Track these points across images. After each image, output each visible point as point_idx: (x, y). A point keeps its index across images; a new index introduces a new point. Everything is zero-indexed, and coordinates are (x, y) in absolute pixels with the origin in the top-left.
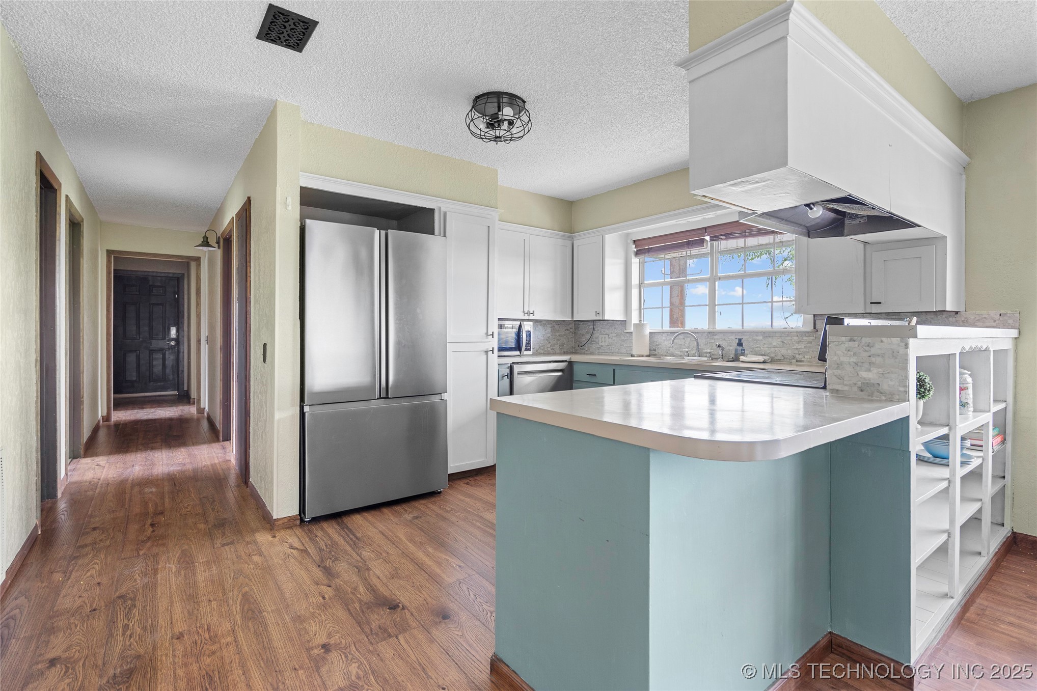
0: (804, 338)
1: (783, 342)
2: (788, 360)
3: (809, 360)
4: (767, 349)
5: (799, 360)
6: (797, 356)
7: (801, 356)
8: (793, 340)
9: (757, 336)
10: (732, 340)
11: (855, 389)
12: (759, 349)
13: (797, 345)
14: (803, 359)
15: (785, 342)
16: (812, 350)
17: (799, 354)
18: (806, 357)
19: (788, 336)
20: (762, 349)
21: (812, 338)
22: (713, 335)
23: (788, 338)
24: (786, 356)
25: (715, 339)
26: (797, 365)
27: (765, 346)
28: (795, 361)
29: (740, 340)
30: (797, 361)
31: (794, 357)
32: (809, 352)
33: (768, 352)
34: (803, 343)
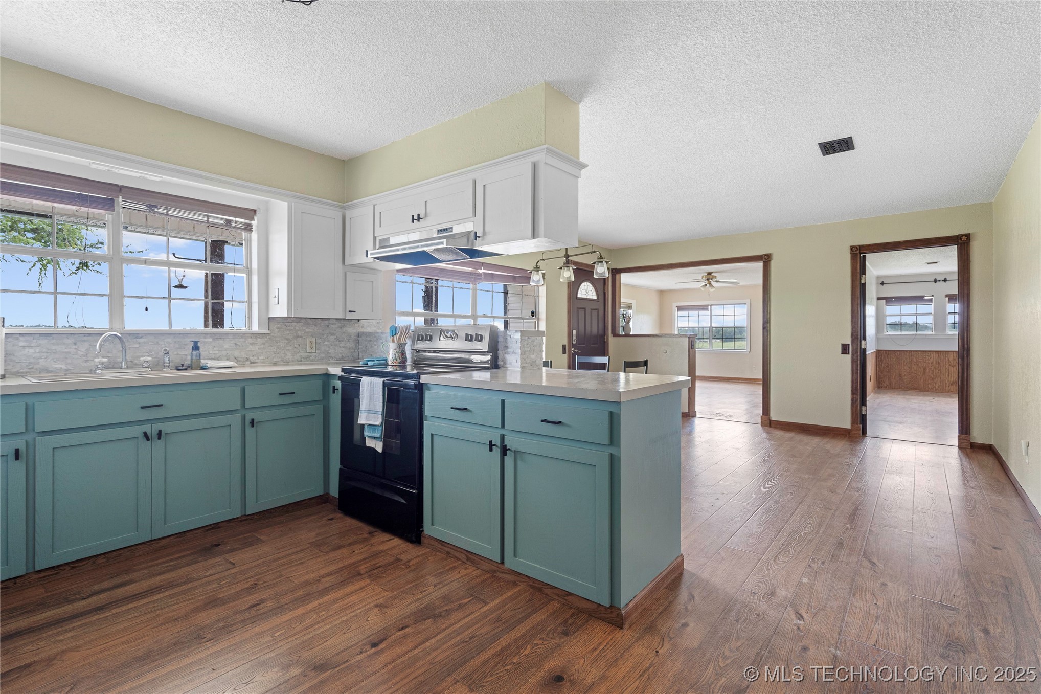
0: (259, 340)
1: (236, 344)
2: (241, 363)
3: (262, 361)
4: (217, 352)
5: (252, 361)
6: (251, 358)
7: (255, 358)
8: (247, 342)
9: (205, 338)
10: (169, 343)
11: (529, 365)
12: (207, 353)
13: (251, 346)
14: (256, 361)
15: (238, 343)
16: (266, 351)
17: (253, 356)
18: (260, 358)
19: (242, 337)
20: (211, 352)
21: (266, 339)
22: (137, 338)
23: (242, 340)
24: (239, 359)
25: (139, 343)
26: (251, 367)
27: (215, 349)
28: (249, 363)
29: (196, 343)
30: (251, 363)
31: (248, 359)
32: (262, 353)
33: (219, 355)
34: (258, 344)
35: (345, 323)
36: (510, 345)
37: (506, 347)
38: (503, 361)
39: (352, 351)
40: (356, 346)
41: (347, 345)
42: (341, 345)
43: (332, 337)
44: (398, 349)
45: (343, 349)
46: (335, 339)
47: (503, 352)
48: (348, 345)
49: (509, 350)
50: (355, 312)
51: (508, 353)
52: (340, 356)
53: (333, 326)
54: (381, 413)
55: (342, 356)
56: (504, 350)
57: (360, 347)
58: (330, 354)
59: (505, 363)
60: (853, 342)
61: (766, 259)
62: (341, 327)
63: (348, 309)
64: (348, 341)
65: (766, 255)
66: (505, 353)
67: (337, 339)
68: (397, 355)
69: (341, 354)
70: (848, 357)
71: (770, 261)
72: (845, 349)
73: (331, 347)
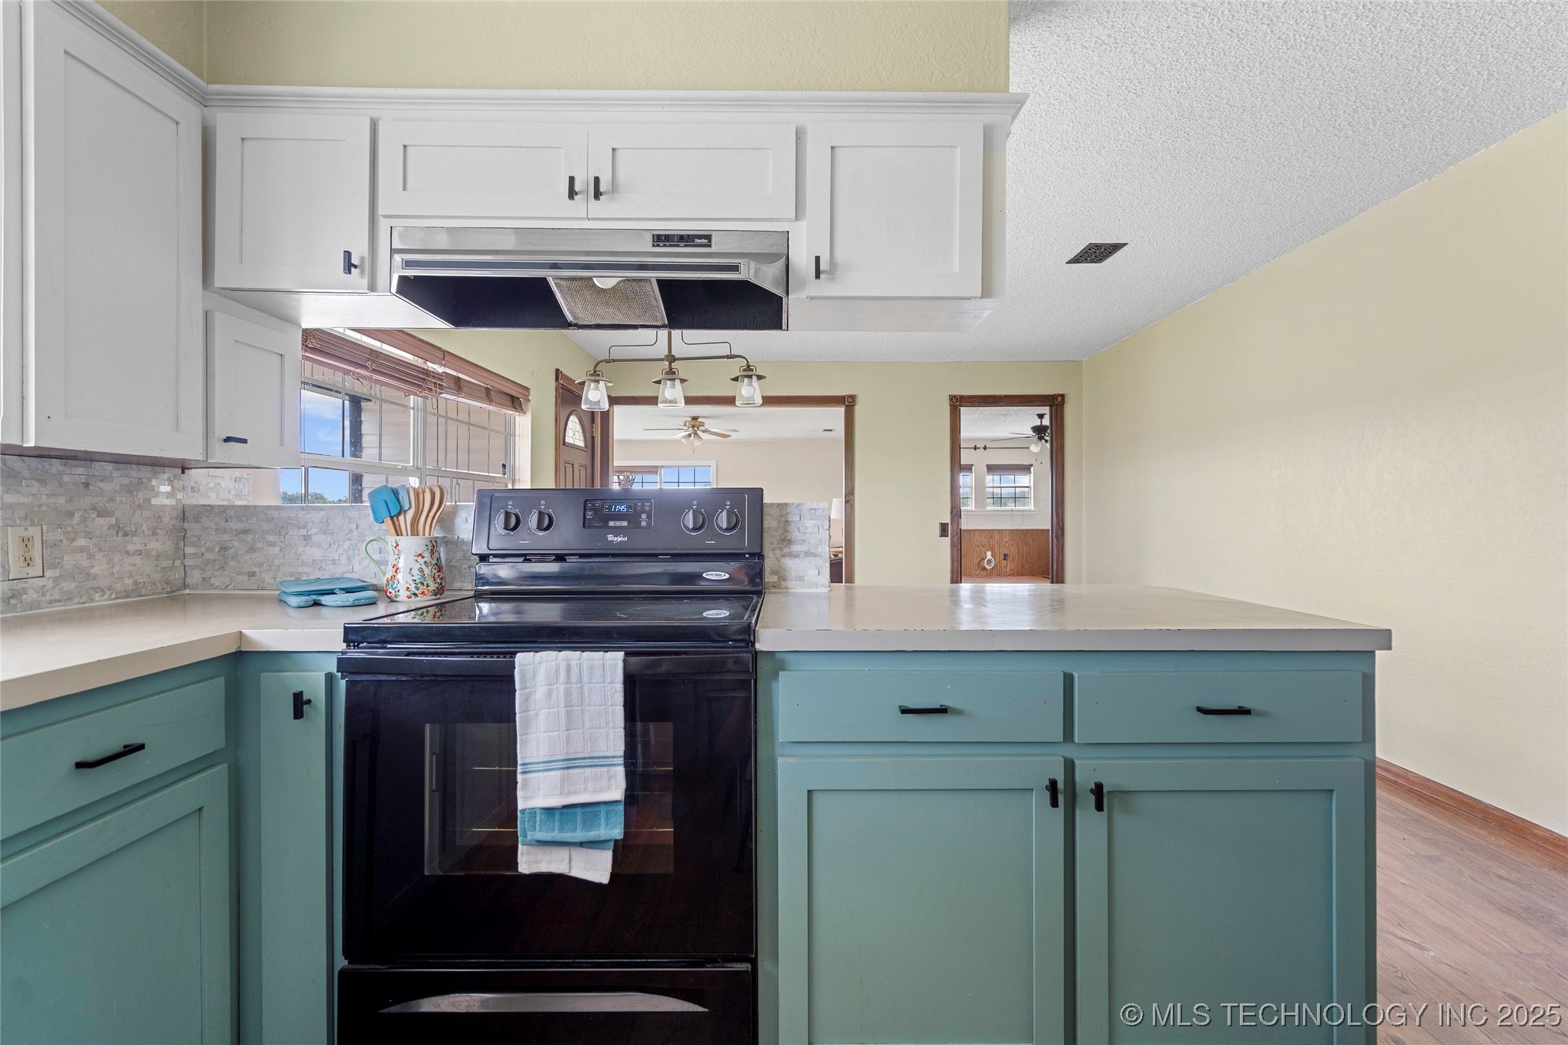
36: (795, 535)
37: (787, 541)
38: (774, 572)
39: (165, 563)
40: (177, 548)
41: (149, 546)
42: (131, 548)
43: (101, 521)
45: (137, 560)
46: (111, 527)
47: (778, 553)
48: (155, 545)
49: (795, 548)
50: (244, 441)
51: (792, 555)
52: (129, 581)
53: (106, 486)
54: (621, 761)
55: (135, 583)
56: (781, 549)
57: (189, 550)
58: (95, 577)
59: (783, 578)
60: (952, 522)
61: (850, 402)
62: (129, 490)
63: (221, 432)
64: (154, 534)
65: (850, 396)
66: (784, 556)
67: (118, 528)
69: (130, 576)
70: (947, 540)
71: (854, 405)
72: (944, 530)
73: (99, 556)
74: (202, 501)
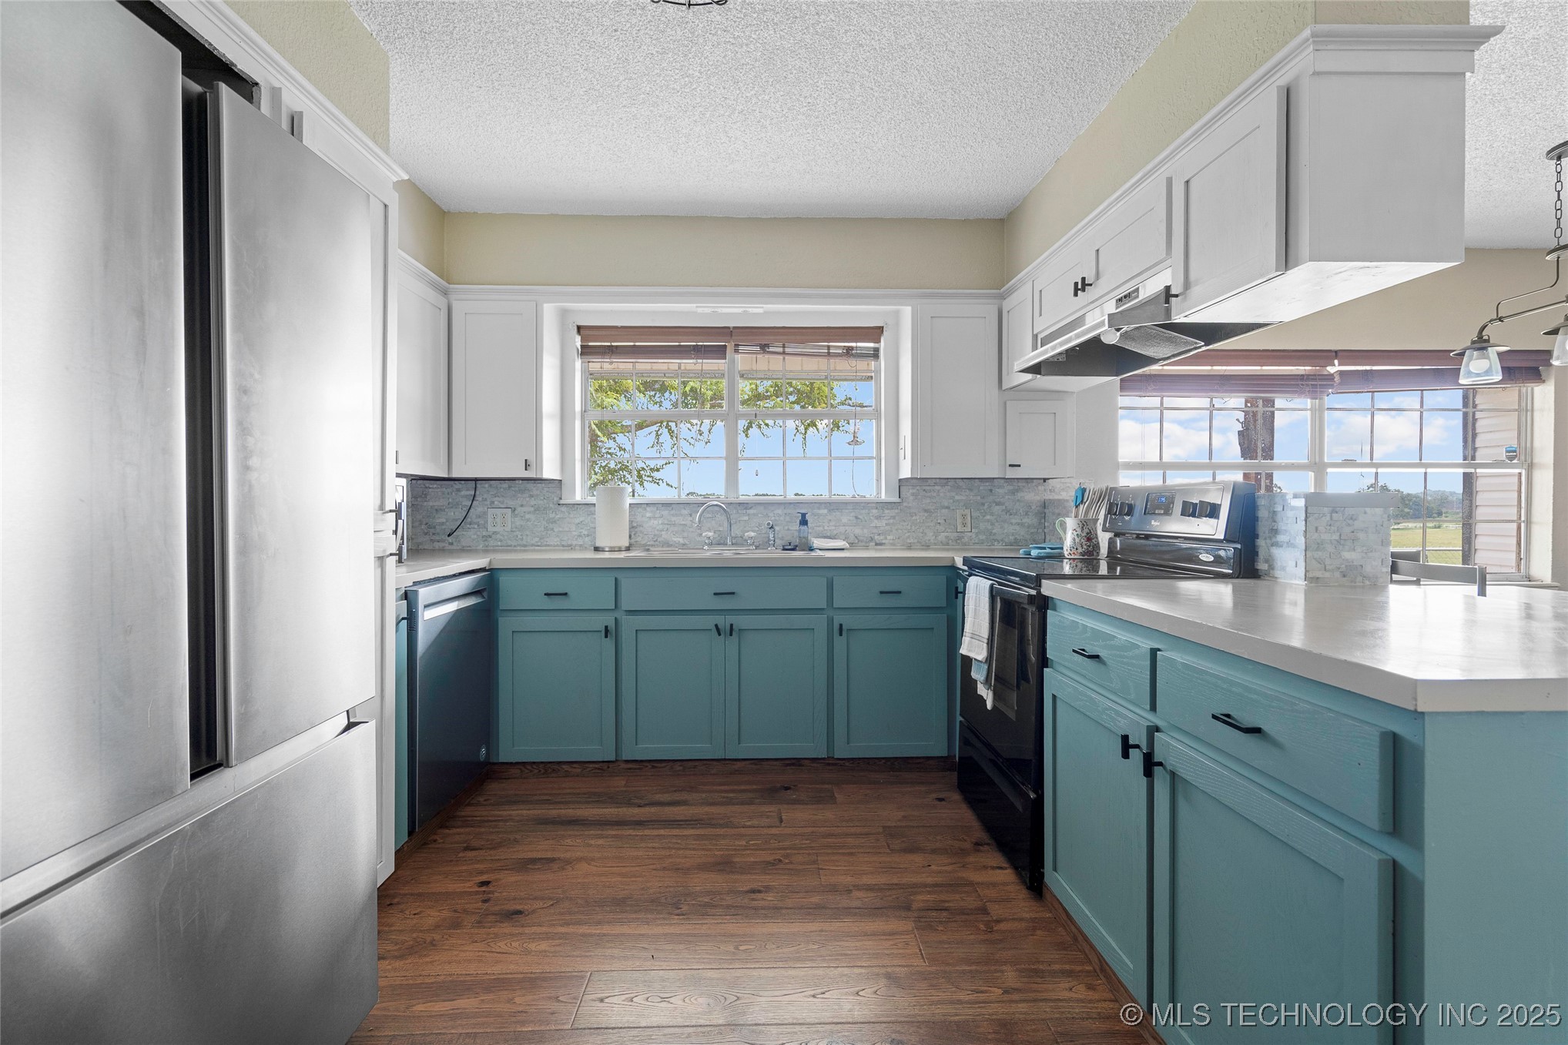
0: (886, 511)
1: (857, 518)
2: (863, 544)
3: (891, 542)
4: (833, 528)
5: (878, 542)
6: (876, 537)
7: (882, 537)
8: (871, 514)
9: (819, 508)
10: (780, 516)
11: (1337, 574)
12: (821, 528)
13: (876, 521)
14: (884, 542)
15: (860, 517)
16: (896, 527)
17: (879, 535)
18: (888, 537)
19: (864, 508)
20: (826, 528)
21: (896, 511)
22: (746, 509)
23: (864, 511)
24: (861, 538)
25: (749, 515)
26: (876, 550)
27: (831, 524)
28: (874, 544)
29: (804, 515)
30: (876, 544)
31: (872, 539)
32: (892, 531)
33: (835, 532)
34: (885, 518)
35: (1020, 484)
36: (1281, 526)
37: (1275, 532)
38: (1267, 561)
39: (1032, 531)
40: (1040, 523)
41: (1024, 521)
42: (1014, 521)
43: (998, 507)
44: (1079, 530)
45: (1017, 527)
46: (1003, 511)
47: (1268, 541)
48: (1026, 520)
49: (1281, 538)
50: (1019, 466)
51: (1277, 544)
52: (1011, 538)
53: (1001, 491)
54: (986, 641)
55: (1015, 539)
56: (1270, 538)
57: (1046, 524)
58: (995, 534)
59: (1271, 567)
62: (1013, 492)
63: (1009, 463)
64: (1026, 514)
66: (1272, 545)
67: (1007, 511)
68: (1077, 540)
69: (1013, 535)
73: (996, 524)
74: (1056, 497)
